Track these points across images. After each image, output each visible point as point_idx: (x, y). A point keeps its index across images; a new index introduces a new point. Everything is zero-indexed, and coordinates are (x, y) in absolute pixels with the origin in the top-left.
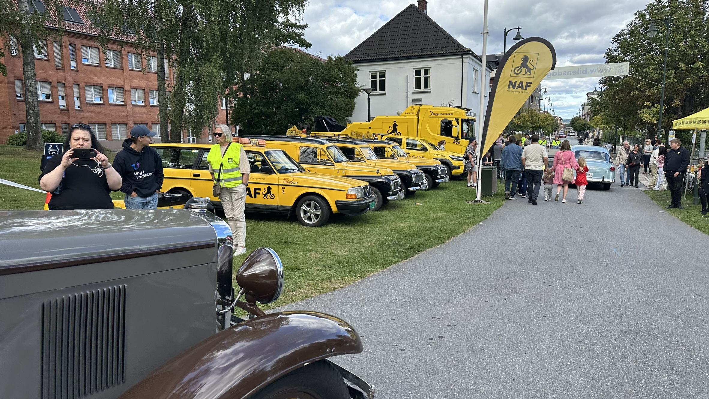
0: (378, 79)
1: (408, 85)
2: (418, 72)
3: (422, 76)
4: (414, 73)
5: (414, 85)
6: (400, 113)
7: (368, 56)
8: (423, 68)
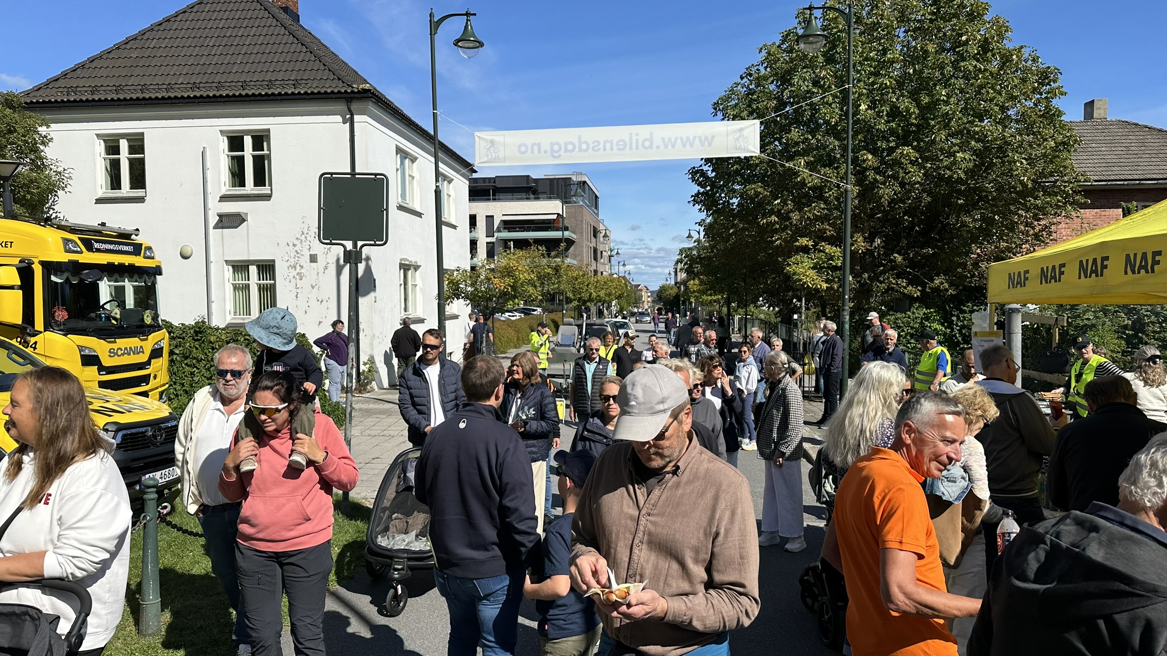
0: (124, 156)
1: (209, 174)
2: (236, 142)
3: (248, 152)
4: (224, 144)
5: (225, 175)
6: (187, 252)
7: (93, 93)
8: (247, 132)
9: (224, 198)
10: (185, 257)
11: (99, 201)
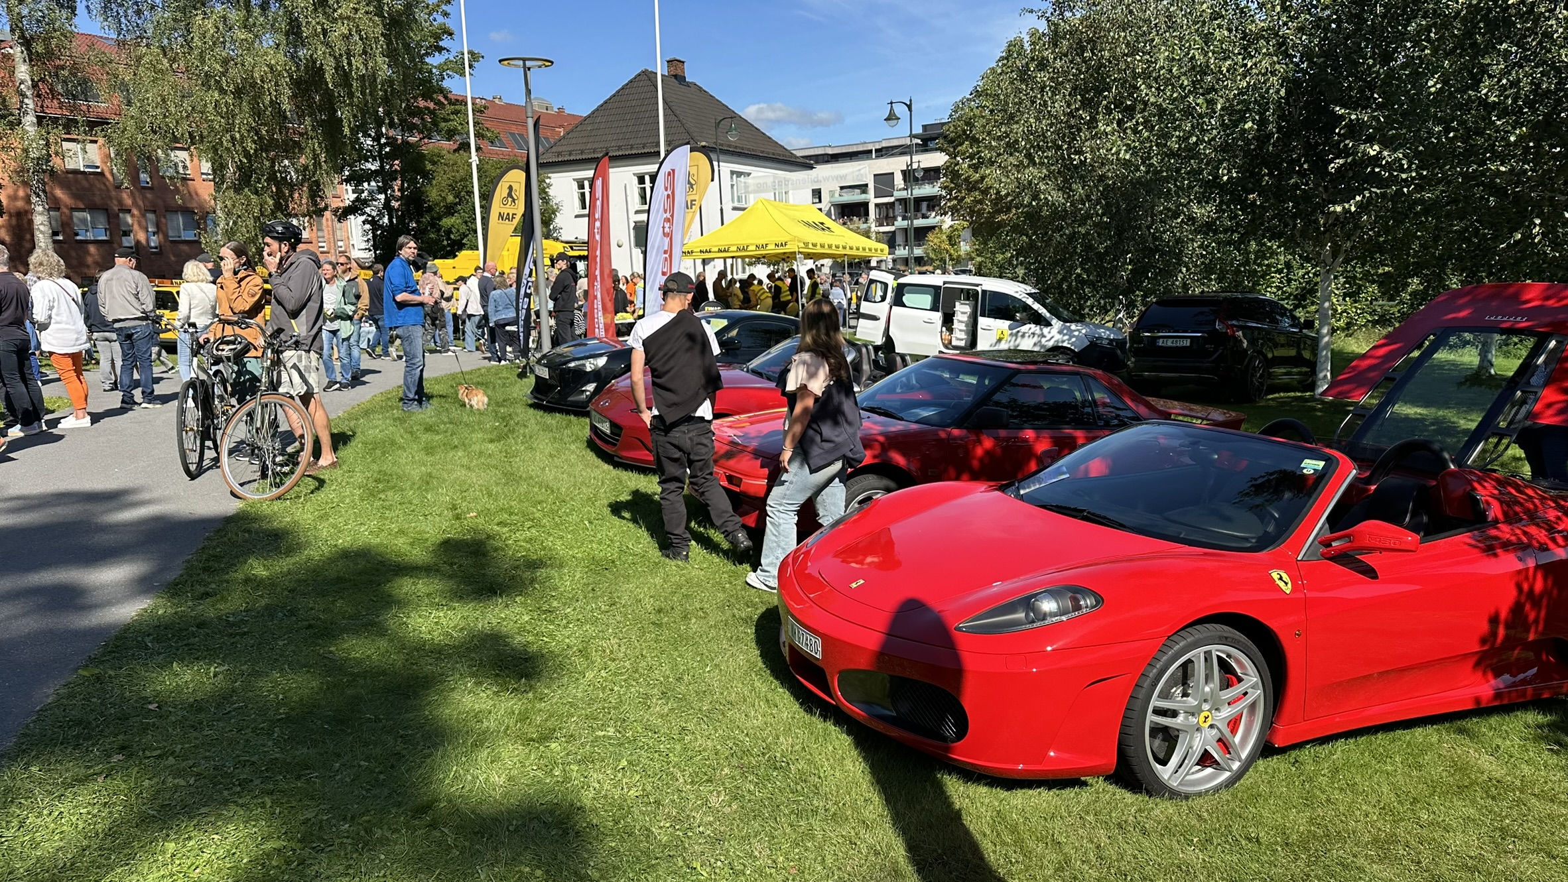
0: (587, 190)
1: (629, 198)
2: (641, 180)
3: (648, 185)
4: (635, 180)
5: (637, 198)
6: (620, 244)
7: (570, 155)
8: (646, 173)
9: (637, 212)
10: (619, 246)
11: (577, 216)
